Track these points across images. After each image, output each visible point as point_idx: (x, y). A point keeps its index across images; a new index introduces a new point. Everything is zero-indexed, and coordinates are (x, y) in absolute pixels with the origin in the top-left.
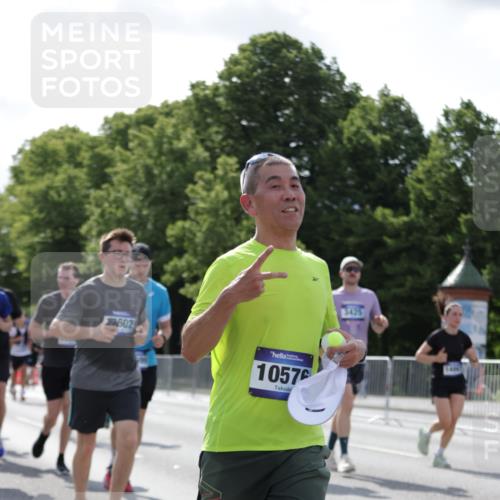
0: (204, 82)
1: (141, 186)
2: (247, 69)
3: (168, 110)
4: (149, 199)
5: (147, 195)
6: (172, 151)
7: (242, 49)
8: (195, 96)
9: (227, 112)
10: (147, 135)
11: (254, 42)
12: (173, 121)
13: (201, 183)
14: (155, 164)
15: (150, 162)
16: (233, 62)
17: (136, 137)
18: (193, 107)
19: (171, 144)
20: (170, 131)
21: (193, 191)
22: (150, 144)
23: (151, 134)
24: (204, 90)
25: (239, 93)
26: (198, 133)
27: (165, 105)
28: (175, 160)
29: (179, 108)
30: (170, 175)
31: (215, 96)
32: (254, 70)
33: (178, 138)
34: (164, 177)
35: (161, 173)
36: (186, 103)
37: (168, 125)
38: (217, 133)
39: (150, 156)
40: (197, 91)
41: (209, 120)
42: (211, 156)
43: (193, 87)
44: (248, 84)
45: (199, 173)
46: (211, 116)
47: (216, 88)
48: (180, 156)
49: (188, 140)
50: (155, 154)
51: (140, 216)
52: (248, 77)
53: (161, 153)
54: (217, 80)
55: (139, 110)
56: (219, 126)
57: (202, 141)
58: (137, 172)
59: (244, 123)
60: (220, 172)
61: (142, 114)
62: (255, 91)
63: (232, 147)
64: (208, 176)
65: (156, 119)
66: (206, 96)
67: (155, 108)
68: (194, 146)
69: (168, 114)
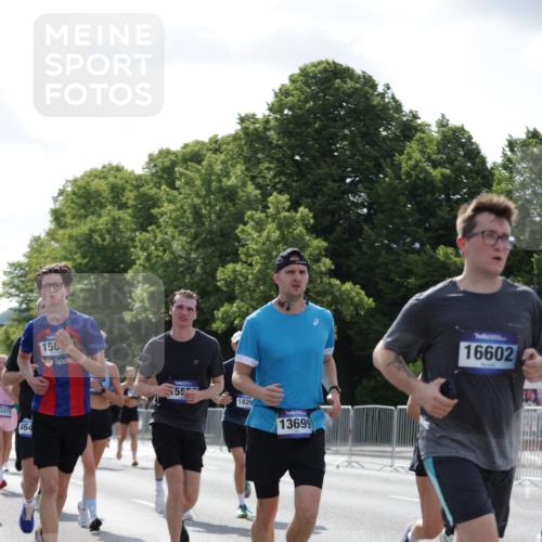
0: (254, 116)
1: (188, 227)
2: (299, 100)
3: (216, 146)
4: (197, 241)
5: (196, 236)
6: (221, 189)
7: (293, 80)
8: (245, 130)
9: (278, 146)
10: (195, 174)
11: (304, 72)
12: (222, 157)
13: (251, 223)
14: (204, 203)
15: (197, 201)
16: (284, 93)
17: (182, 174)
18: (243, 142)
19: (220, 181)
20: (218, 168)
21: (243, 231)
22: (198, 182)
23: (198, 171)
24: (254, 123)
25: (291, 126)
26: (247, 169)
27: (214, 140)
28: (224, 199)
29: (228, 144)
30: (219, 216)
31: (266, 129)
32: (306, 101)
33: (228, 176)
34: (213, 217)
35: (210, 213)
36: (235, 138)
37: (216, 162)
38: (268, 169)
39: (198, 195)
40: (247, 124)
41: (260, 156)
42: (262, 194)
43: (242, 120)
44: (300, 116)
45: (249, 213)
46: (263, 151)
47: (267, 121)
48: (230, 195)
49: (237, 177)
50: (204, 193)
51: (187, 259)
52: (300, 109)
53: (209, 192)
54: (267, 113)
55: (186, 146)
56: (271, 162)
57: (253, 178)
58: (185, 212)
59: (297, 158)
60: (271, 211)
61: (189, 149)
62: (308, 124)
63: (285, 184)
64: (259, 215)
65: (205, 155)
66: (256, 129)
67: (203, 144)
68: (244, 184)
69: (216, 151)
